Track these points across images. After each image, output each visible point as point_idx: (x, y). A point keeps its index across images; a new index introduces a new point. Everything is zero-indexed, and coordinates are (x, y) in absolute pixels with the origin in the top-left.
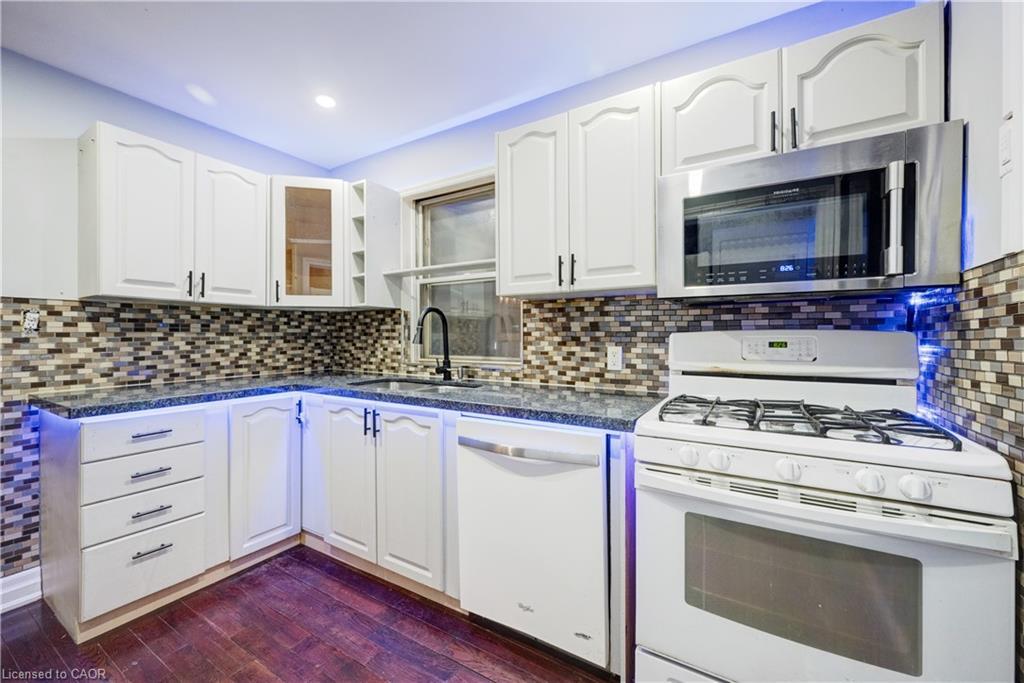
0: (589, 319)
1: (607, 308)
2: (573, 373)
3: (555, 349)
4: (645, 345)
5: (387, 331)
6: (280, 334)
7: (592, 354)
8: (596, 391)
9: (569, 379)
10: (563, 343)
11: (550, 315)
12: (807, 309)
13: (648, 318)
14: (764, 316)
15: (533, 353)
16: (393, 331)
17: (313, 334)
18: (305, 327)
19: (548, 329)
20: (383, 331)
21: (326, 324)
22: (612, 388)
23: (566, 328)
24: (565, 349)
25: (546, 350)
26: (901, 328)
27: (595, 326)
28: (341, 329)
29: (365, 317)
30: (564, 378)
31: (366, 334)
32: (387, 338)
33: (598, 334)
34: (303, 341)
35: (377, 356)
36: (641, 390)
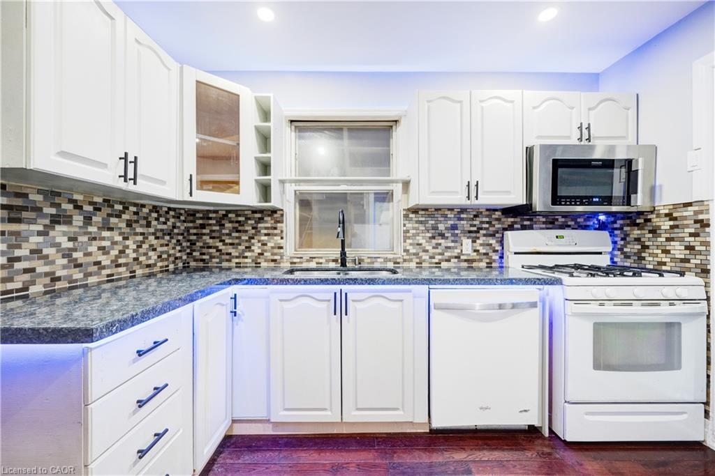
0: (451, 222)
1: (462, 216)
2: (440, 257)
3: (427, 242)
4: (484, 238)
5: (266, 228)
6: (151, 230)
7: (452, 244)
8: (455, 268)
9: (437, 261)
10: (433, 238)
11: (423, 219)
12: (561, 220)
13: (487, 223)
14: (544, 223)
15: (411, 244)
16: (275, 228)
17: (176, 231)
18: (169, 223)
19: (422, 228)
20: (262, 228)
21: (184, 221)
22: (465, 264)
23: (435, 228)
24: (434, 241)
25: (420, 242)
27: (454, 227)
28: (203, 226)
29: (238, 215)
30: (434, 261)
31: (238, 231)
32: (266, 235)
33: (456, 232)
34: (167, 238)
35: (253, 251)
36: (483, 264)
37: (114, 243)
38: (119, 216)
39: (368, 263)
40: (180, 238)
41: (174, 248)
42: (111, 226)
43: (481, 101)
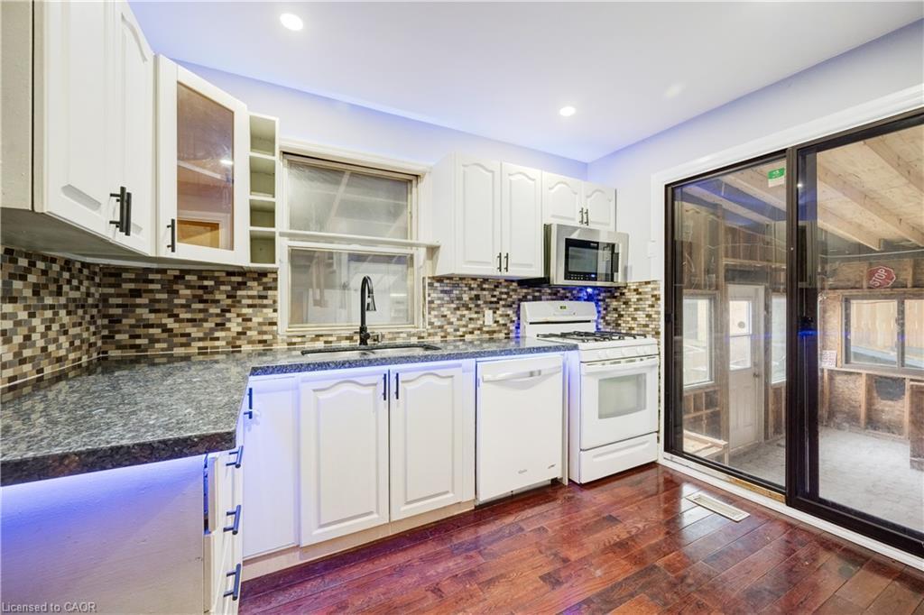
0: (474, 293)
1: (485, 286)
2: (464, 329)
3: (452, 313)
4: (503, 309)
5: (250, 297)
6: (63, 300)
7: (475, 316)
8: (478, 340)
9: (461, 334)
10: (458, 309)
11: (448, 288)
12: (562, 291)
13: (506, 293)
14: (550, 294)
15: (436, 316)
16: (266, 297)
17: (90, 301)
18: (83, 289)
19: (447, 298)
20: (243, 297)
21: (99, 285)
22: (487, 336)
23: (459, 299)
24: (458, 312)
25: (445, 313)
26: (585, 300)
27: (477, 297)
28: (136, 293)
29: (202, 278)
30: (458, 333)
31: (202, 301)
32: (250, 306)
33: (479, 302)
35: (229, 329)
36: (502, 335)
37: (18, 324)
38: (23, 278)
39: (390, 339)
40: (94, 311)
41: (88, 329)
42: (15, 294)
43: (510, 175)
